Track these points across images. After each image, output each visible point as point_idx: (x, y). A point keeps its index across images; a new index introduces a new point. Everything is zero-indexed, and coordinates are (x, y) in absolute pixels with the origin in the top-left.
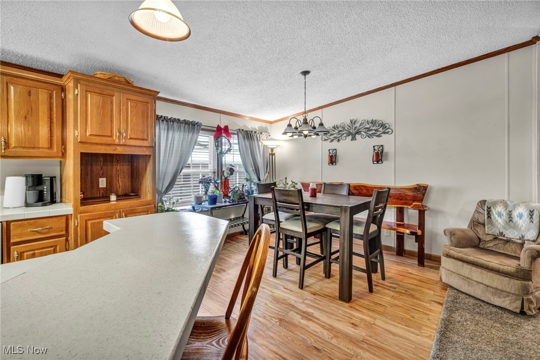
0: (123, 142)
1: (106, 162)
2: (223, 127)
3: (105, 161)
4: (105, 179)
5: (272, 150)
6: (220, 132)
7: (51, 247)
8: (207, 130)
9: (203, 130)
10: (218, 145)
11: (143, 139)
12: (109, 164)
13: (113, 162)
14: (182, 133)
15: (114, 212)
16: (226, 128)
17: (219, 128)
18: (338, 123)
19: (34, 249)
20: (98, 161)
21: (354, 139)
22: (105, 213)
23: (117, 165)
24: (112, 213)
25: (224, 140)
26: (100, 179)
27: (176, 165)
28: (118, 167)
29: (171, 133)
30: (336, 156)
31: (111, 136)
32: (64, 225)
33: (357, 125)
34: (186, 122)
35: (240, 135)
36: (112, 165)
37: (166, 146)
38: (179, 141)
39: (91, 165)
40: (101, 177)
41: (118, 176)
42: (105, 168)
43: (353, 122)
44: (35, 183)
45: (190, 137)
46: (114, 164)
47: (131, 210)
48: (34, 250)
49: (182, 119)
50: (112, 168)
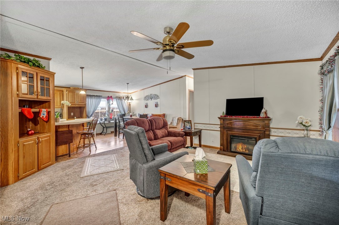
0: (78, 103)
2: (110, 96)
4: (73, 113)
5: (130, 103)
6: (109, 98)
8: (104, 98)
9: (103, 98)
10: (108, 102)
11: (83, 103)
12: (74, 109)
14: (96, 99)
16: (111, 97)
17: (108, 97)
18: (147, 95)
21: (151, 100)
23: (76, 109)
25: (111, 101)
26: (72, 113)
27: (94, 109)
29: (92, 99)
30: (147, 105)
31: (75, 102)
33: (152, 95)
34: (97, 96)
35: (117, 98)
37: (90, 104)
38: (94, 102)
41: (76, 112)
43: (151, 95)
45: (98, 100)
49: (95, 95)
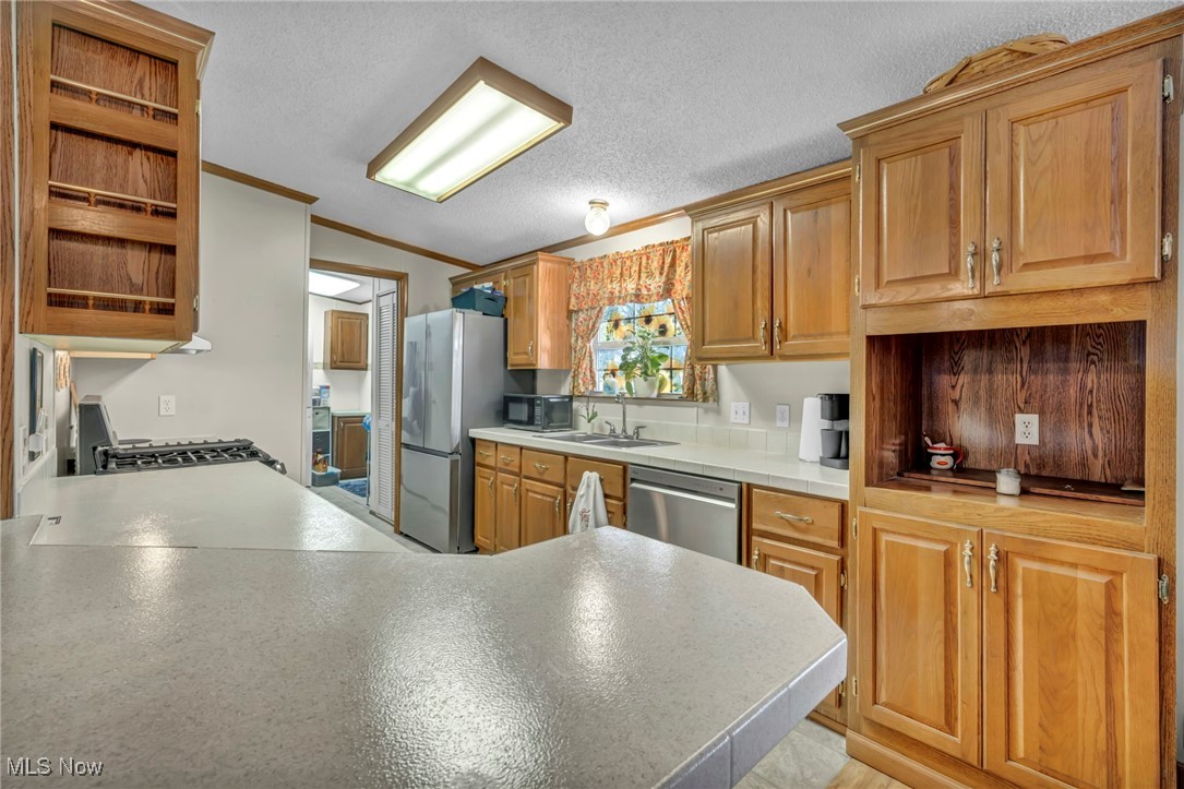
1: (1042, 361)
3: (1038, 355)
4: (1037, 416)
7: (813, 568)
12: (1050, 365)
13: (1067, 360)
15: (958, 531)
19: (785, 557)
20: (1010, 361)
22: (930, 525)
23: (1086, 371)
24: (950, 530)
26: (1020, 419)
28: (1091, 379)
32: (835, 525)
36: (1066, 371)
39: (990, 371)
40: (1021, 411)
41: (1090, 413)
42: (1036, 381)
44: (836, 415)
46: (1074, 366)
47: (1025, 542)
48: (784, 560)
50: (1064, 382)
